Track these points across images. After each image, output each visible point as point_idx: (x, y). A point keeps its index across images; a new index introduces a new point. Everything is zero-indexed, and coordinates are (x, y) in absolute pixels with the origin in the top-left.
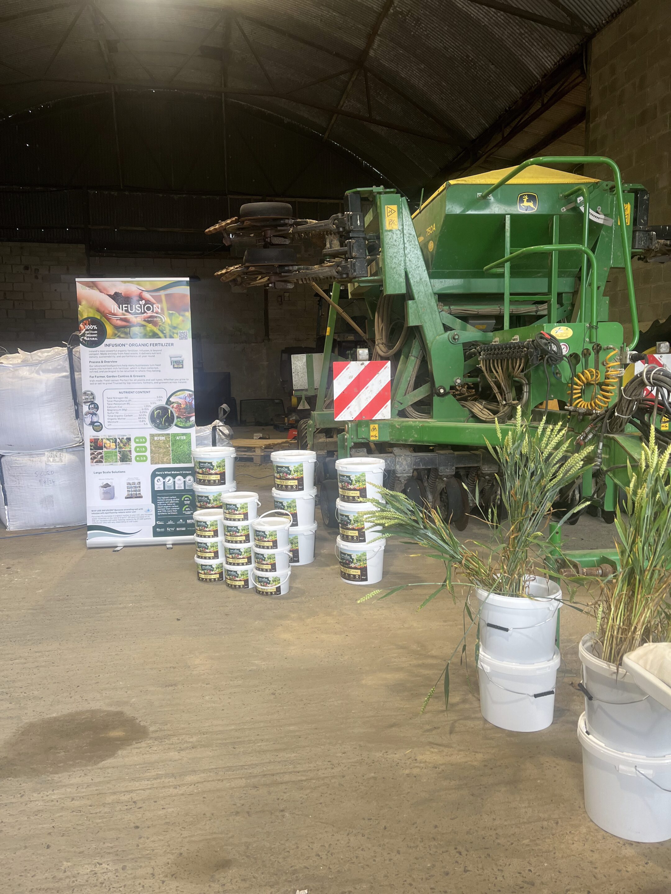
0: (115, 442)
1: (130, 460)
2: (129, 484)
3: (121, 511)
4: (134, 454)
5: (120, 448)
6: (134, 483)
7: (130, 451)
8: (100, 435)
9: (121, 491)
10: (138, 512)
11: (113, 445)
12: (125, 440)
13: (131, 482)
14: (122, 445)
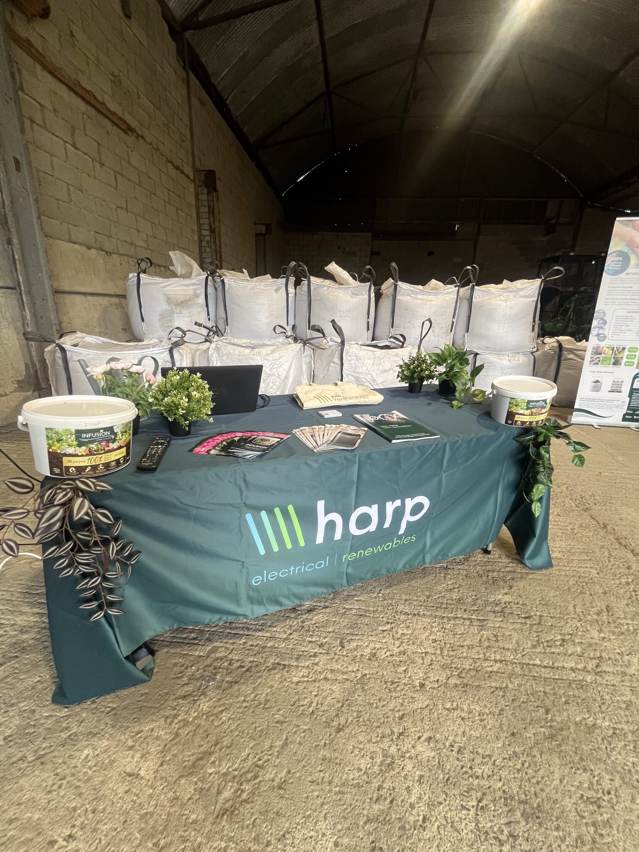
0: (613, 350)
1: (620, 364)
2: (614, 381)
3: (602, 401)
4: (625, 360)
5: (615, 355)
6: (618, 382)
7: (622, 358)
8: (602, 344)
9: (607, 386)
10: (615, 403)
11: (610, 352)
12: (620, 349)
13: (616, 380)
14: (617, 352)
